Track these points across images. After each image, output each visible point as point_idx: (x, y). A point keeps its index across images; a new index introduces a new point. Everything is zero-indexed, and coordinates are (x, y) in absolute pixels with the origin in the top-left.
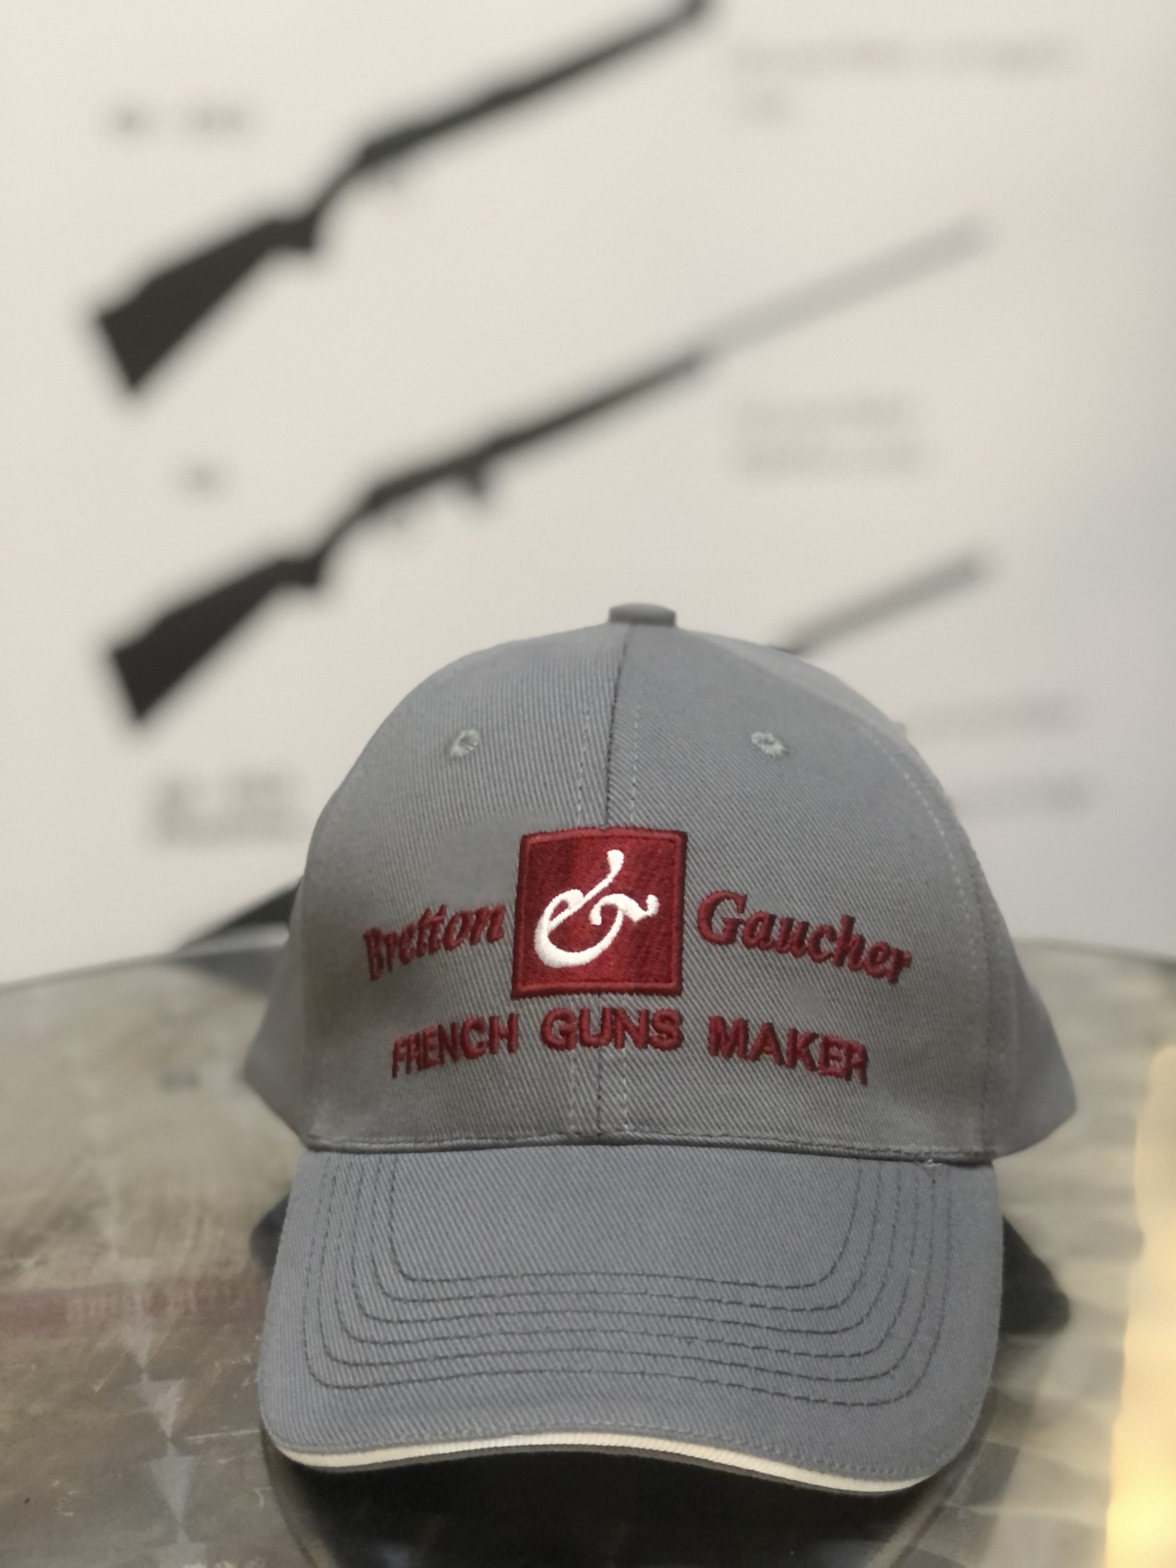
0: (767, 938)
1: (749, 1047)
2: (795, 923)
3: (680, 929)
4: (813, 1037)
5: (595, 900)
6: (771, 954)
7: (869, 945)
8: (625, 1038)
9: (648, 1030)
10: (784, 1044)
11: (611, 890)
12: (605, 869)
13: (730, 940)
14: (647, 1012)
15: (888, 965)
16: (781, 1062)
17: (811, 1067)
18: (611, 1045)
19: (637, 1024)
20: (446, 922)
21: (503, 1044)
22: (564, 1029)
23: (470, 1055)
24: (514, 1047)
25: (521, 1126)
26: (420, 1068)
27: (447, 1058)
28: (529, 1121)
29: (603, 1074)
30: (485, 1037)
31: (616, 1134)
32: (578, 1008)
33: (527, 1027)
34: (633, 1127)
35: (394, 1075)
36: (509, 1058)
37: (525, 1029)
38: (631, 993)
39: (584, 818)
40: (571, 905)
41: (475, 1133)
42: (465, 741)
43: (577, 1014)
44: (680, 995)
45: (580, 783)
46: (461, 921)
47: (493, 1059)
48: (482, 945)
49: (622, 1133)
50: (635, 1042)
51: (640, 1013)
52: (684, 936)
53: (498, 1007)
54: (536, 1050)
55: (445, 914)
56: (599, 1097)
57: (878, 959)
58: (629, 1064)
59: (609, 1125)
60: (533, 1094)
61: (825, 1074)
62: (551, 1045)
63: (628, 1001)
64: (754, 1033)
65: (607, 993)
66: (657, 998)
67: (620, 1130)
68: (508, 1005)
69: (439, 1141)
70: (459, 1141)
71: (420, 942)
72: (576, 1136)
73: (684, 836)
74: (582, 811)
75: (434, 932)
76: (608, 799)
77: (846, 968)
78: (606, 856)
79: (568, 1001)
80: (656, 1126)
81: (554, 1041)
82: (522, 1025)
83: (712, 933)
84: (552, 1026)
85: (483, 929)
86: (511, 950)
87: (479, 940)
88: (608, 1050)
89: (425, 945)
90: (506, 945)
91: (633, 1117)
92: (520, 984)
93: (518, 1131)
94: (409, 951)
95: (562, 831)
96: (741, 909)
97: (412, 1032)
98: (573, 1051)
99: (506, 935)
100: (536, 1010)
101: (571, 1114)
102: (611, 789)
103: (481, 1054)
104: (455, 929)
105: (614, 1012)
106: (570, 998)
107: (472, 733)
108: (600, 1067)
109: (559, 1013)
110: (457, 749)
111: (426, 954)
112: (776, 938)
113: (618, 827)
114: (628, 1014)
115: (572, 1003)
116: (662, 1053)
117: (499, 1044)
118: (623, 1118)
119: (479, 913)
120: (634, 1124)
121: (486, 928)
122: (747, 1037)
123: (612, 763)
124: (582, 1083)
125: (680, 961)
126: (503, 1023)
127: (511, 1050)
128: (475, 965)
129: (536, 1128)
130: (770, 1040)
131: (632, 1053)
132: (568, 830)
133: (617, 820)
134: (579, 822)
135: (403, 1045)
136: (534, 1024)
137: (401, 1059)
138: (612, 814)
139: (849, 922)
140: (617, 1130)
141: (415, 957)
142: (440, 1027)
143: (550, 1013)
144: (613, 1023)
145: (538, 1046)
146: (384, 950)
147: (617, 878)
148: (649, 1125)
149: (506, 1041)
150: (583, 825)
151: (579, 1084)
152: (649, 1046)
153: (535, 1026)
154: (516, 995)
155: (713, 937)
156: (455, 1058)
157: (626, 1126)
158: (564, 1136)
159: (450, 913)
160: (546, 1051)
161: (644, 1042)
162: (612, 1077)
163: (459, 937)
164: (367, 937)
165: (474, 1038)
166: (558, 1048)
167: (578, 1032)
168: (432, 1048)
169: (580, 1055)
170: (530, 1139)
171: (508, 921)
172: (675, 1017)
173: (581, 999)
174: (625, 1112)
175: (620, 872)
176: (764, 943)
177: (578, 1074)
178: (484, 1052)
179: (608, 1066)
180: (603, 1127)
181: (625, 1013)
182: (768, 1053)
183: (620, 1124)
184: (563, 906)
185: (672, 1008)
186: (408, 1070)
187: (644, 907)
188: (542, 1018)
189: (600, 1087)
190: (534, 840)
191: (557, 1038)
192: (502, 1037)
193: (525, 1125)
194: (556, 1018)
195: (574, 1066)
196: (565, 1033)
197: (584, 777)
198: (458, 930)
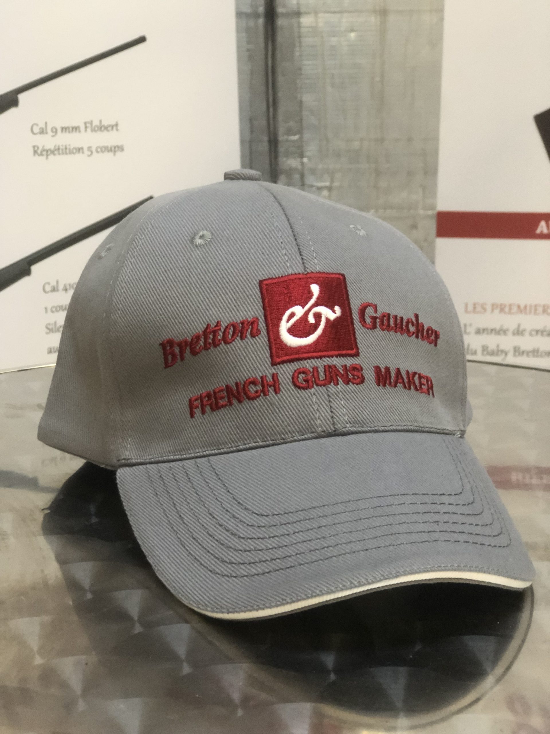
0: (389, 325)
1: (392, 380)
2: (398, 318)
3: (352, 323)
4: (415, 374)
5: (309, 310)
6: (392, 333)
7: (426, 328)
8: (338, 380)
9: (348, 375)
10: (405, 377)
11: (316, 305)
12: (310, 295)
13: (374, 327)
14: (346, 366)
15: (433, 337)
16: (405, 387)
17: (416, 389)
18: (332, 384)
19: (342, 372)
20: (223, 330)
21: (271, 390)
22: (306, 378)
23: (251, 399)
24: (277, 391)
25: (289, 432)
26: (213, 410)
27: (235, 402)
28: (294, 429)
29: (331, 400)
30: (259, 388)
31: (344, 430)
32: (311, 367)
33: (283, 379)
34: (351, 425)
35: (192, 415)
36: (276, 397)
37: (283, 381)
38: (337, 356)
39: (293, 269)
40: (297, 314)
41: (260, 439)
42: (202, 237)
43: (311, 370)
44: (359, 356)
45: (284, 252)
46: (232, 328)
47: (266, 398)
48: (248, 339)
49: (347, 429)
50: (343, 381)
51: (342, 366)
52: (355, 326)
53: (264, 371)
54: (292, 391)
55: (221, 325)
56: (331, 412)
57: (430, 335)
58: (343, 394)
59: (339, 425)
60: (293, 414)
61: (422, 393)
62: (300, 388)
63: (336, 361)
64: (393, 374)
65: (325, 357)
66: (348, 358)
67: (346, 428)
68: (271, 369)
69: (236, 447)
70: (250, 445)
71: (205, 342)
72: (323, 433)
73: (343, 275)
74: (290, 265)
75: (214, 336)
76: (302, 259)
77: (420, 340)
78: (310, 288)
79: (304, 363)
80: (361, 424)
81: (302, 385)
82: (281, 377)
83: (366, 324)
84: (298, 377)
85: (247, 330)
86: (266, 340)
87: (246, 336)
88: (331, 387)
89: (210, 343)
90: (263, 337)
91: (350, 420)
92: (275, 358)
93: (288, 435)
94: (198, 348)
95: (282, 276)
96: (376, 311)
97: (203, 391)
98: (313, 389)
99: (262, 333)
100: (287, 370)
101: (318, 422)
102: (302, 253)
103: (258, 397)
104: (229, 332)
105: (330, 367)
106: (305, 362)
107: (205, 232)
108: (328, 396)
109: (301, 370)
110: (198, 241)
111: (212, 348)
112: (393, 326)
113: (312, 272)
114: (337, 367)
115: (308, 364)
116: (356, 386)
117: (268, 390)
118: (346, 421)
119: (242, 323)
120: (351, 423)
121: (249, 330)
122: (390, 376)
123: (298, 240)
124: (320, 405)
125: (355, 339)
126: (269, 379)
127: (276, 393)
128: (246, 350)
129: (298, 432)
130: (399, 377)
131: (343, 387)
132: (285, 276)
133: (311, 269)
134: (290, 271)
135: (196, 400)
136: (288, 377)
137: (197, 407)
138: (307, 266)
139: (417, 316)
140: (344, 428)
141: (203, 351)
142: (227, 386)
143: (295, 371)
144: (330, 373)
145: (292, 389)
146: (177, 350)
147: (318, 298)
148: (357, 424)
149: (273, 388)
150: (293, 273)
151: (319, 406)
152: (350, 383)
153: (289, 379)
154: (273, 364)
155: (367, 326)
156: (240, 402)
157: (348, 425)
158: (316, 434)
159: (224, 325)
160: (297, 391)
161: (347, 382)
162: (336, 400)
163: (232, 336)
164: (163, 345)
165: (252, 389)
166: (304, 388)
167: (313, 379)
168: (222, 398)
169: (316, 391)
170: (295, 438)
171: (262, 325)
172: (358, 367)
173: (311, 362)
174: (346, 418)
175: (319, 295)
176: (388, 328)
177: (318, 401)
178: (260, 395)
179: (333, 395)
180: (336, 427)
181: (336, 367)
182: (400, 383)
183: (344, 424)
184: (292, 315)
185: (357, 363)
186: (203, 412)
187: (334, 312)
188: (291, 374)
189: (331, 407)
190: (265, 282)
191: (302, 384)
192: (270, 386)
193: (291, 431)
194: (300, 373)
195: (314, 397)
196: (306, 381)
197: (286, 248)
198: (231, 333)
